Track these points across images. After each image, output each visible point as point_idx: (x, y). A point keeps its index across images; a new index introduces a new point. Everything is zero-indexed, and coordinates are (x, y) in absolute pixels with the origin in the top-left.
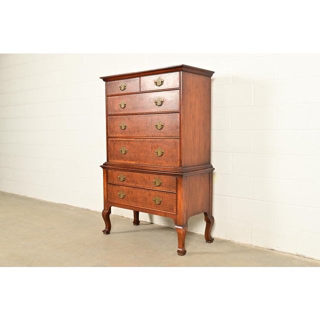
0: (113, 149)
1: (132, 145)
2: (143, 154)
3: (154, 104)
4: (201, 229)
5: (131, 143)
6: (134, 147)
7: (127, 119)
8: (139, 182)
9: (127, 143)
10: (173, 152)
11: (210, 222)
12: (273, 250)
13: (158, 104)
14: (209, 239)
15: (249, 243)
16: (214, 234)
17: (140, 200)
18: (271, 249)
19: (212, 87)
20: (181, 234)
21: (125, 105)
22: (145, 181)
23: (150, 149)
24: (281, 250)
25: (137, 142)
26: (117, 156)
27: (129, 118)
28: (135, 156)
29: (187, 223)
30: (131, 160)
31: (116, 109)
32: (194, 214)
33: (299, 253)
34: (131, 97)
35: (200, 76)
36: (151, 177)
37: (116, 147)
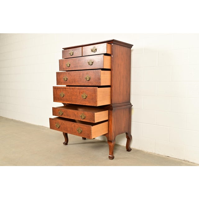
0: (56, 94)
1: (67, 91)
2: (74, 97)
3: (88, 64)
4: (124, 143)
5: (66, 89)
6: (68, 93)
7: (68, 74)
8: (71, 116)
9: (64, 89)
10: (93, 96)
11: (129, 139)
12: (169, 157)
13: (90, 64)
14: (128, 149)
15: (154, 152)
16: (132, 146)
17: (69, 129)
18: (167, 156)
19: (131, 55)
20: (111, 146)
21: (70, 65)
22: (75, 115)
23: (78, 94)
24: (174, 157)
25: (70, 89)
26: (58, 98)
27: (69, 73)
28: (69, 99)
29: (115, 139)
30: (67, 101)
31: (64, 67)
32: (119, 134)
33: (185, 160)
34: (73, 60)
35: (125, 48)
36: (79, 113)
37: (57, 92)
